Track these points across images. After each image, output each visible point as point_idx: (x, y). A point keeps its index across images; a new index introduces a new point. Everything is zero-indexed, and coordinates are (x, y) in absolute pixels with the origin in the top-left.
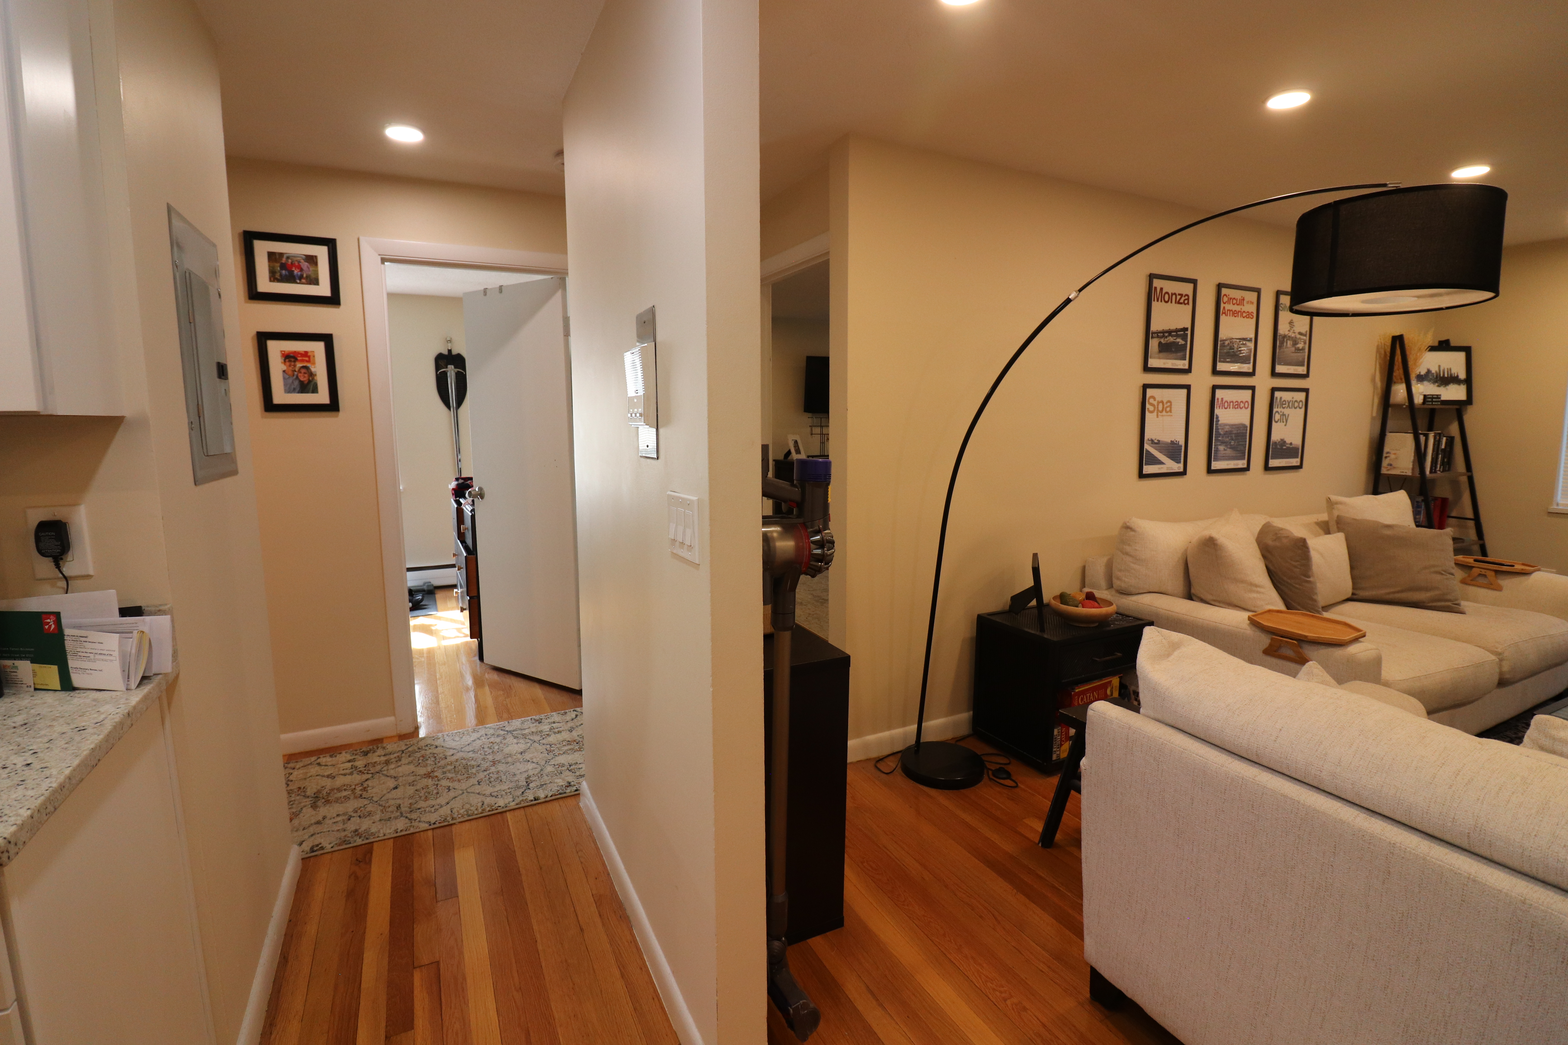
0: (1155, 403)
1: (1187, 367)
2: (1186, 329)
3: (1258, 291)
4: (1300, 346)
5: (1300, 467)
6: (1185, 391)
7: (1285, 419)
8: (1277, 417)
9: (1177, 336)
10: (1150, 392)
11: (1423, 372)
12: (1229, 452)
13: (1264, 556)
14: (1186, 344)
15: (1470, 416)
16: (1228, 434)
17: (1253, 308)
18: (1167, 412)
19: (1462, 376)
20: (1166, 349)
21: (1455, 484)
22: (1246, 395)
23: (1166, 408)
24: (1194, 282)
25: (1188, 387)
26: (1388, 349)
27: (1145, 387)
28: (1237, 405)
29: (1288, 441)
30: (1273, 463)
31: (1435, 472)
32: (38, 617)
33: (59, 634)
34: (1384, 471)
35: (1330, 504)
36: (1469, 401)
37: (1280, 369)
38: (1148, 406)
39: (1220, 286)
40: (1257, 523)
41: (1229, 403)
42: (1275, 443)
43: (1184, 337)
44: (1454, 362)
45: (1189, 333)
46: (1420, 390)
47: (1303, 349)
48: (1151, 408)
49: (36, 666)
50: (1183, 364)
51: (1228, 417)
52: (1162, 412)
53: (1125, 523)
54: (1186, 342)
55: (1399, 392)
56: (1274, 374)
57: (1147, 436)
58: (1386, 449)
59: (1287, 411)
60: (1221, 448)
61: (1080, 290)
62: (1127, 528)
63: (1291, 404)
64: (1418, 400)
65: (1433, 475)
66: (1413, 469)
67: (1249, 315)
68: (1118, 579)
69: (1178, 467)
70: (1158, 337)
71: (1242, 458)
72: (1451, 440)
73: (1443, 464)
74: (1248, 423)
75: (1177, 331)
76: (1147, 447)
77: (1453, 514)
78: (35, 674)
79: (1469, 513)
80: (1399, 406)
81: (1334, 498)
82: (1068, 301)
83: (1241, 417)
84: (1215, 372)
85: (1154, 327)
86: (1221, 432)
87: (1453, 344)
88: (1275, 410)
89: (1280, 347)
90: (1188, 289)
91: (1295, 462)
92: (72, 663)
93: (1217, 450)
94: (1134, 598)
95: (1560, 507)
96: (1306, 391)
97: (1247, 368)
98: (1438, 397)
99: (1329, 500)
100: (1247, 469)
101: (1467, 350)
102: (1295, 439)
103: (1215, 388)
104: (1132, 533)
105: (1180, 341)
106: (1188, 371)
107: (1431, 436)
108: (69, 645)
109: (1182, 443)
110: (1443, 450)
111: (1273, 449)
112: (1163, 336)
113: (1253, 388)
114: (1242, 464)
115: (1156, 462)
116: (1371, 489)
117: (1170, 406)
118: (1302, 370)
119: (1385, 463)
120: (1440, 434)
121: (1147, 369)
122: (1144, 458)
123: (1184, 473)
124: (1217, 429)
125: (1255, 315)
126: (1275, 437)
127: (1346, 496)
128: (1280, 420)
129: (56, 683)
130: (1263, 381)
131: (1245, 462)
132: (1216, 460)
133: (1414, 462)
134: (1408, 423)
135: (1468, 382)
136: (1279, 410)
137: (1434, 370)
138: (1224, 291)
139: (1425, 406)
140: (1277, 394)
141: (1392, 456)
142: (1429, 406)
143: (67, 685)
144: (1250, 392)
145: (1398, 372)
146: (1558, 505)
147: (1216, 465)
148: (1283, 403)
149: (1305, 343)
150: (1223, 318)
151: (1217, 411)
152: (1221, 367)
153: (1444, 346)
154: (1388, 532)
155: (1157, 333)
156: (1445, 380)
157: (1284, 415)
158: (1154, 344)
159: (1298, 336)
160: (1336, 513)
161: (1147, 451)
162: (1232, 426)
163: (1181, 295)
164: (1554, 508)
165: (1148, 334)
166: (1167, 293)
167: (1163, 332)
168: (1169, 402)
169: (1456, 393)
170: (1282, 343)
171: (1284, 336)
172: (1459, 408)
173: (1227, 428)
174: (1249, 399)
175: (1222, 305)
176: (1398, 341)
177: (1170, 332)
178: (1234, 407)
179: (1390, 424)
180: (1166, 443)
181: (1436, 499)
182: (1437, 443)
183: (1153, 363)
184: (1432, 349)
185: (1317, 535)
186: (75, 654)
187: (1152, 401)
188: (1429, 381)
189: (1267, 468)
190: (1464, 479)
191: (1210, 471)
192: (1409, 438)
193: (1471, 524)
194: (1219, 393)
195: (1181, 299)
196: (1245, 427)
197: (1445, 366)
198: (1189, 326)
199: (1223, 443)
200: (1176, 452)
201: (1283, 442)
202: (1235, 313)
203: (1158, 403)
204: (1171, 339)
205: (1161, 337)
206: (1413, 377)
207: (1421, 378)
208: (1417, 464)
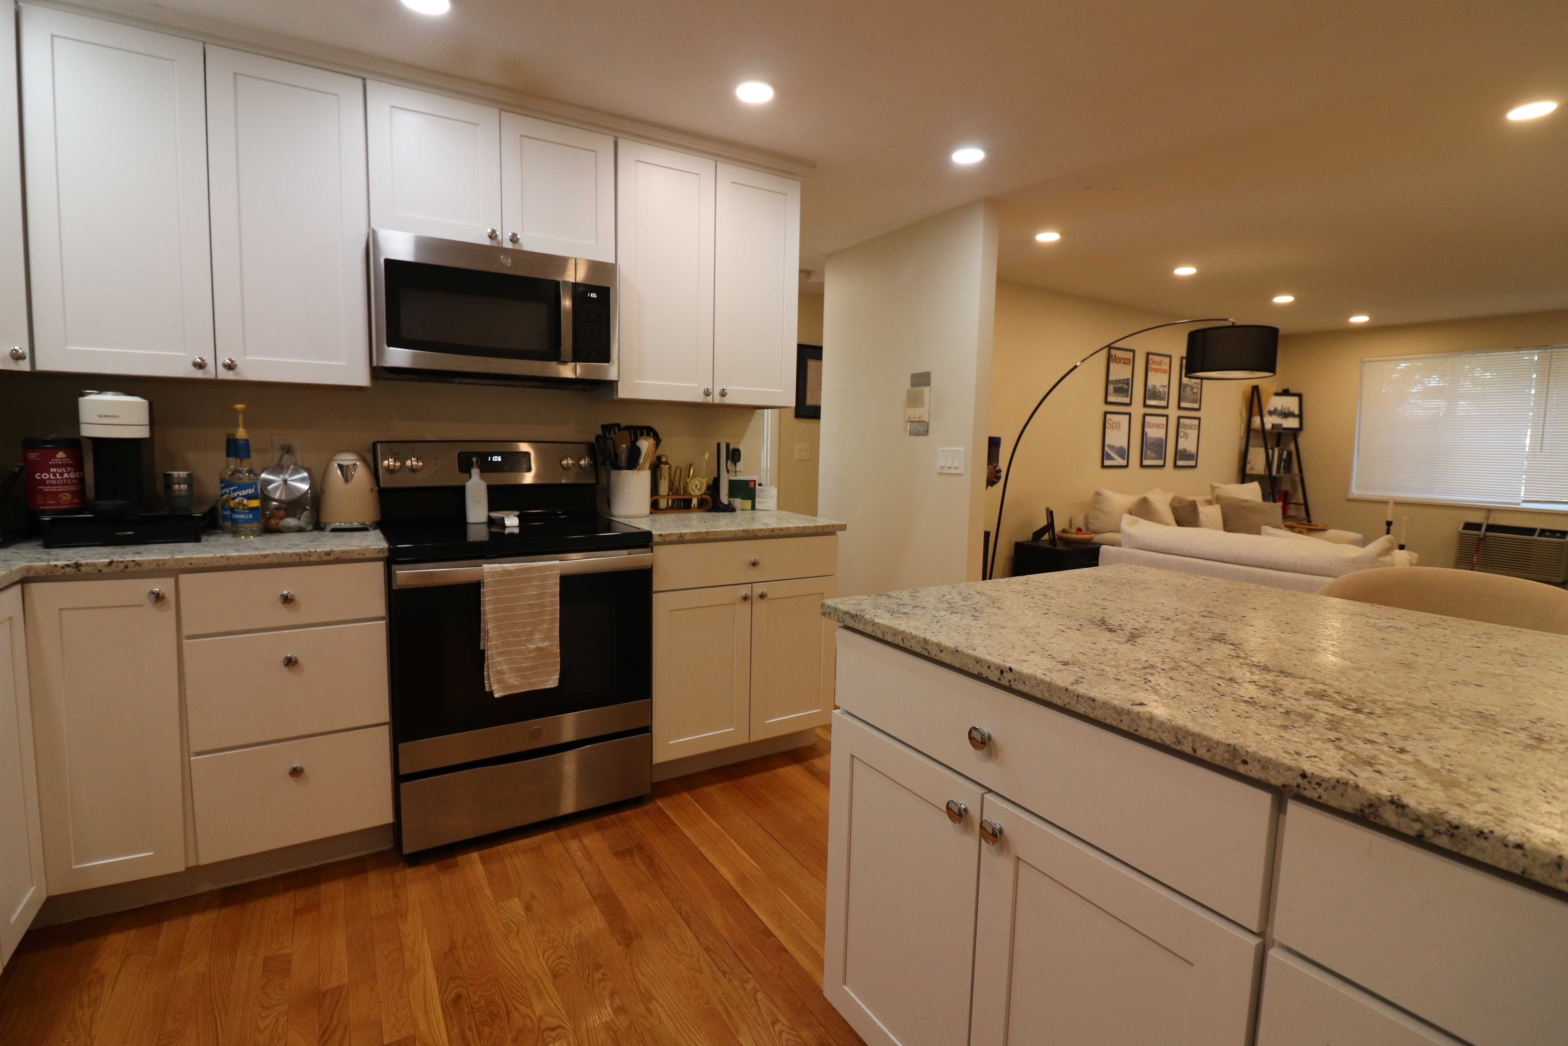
0: (1111, 423)
1: (1129, 402)
2: (1128, 379)
3: (1170, 357)
4: (1195, 390)
5: (1195, 466)
6: (1127, 417)
7: (1186, 436)
8: (1181, 434)
9: (1124, 383)
10: (1108, 416)
11: (1272, 409)
12: (1153, 455)
13: (1174, 513)
14: (1128, 388)
15: (1302, 439)
16: (1152, 443)
17: (1167, 368)
18: (1118, 429)
19: (1297, 412)
20: (1118, 391)
21: (1293, 482)
22: (1163, 420)
23: (1118, 426)
24: (1133, 351)
25: (1130, 414)
26: (1250, 394)
27: (1106, 413)
28: (1158, 426)
29: (1188, 450)
30: (1179, 463)
31: (1280, 473)
32: (748, 482)
33: (754, 489)
34: (1248, 472)
35: (1213, 488)
36: (1301, 428)
37: (1183, 405)
38: (1107, 424)
39: (1148, 354)
40: (1170, 496)
41: (1153, 425)
42: (1180, 451)
43: (1128, 384)
44: (1291, 404)
45: (1130, 381)
46: (1270, 421)
47: (1197, 393)
48: (1109, 426)
49: (743, 501)
50: (1127, 400)
51: (1154, 433)
52: (1115, 428)
53: (1096, 491)
54: (1129, 386)
55: (1256, 421)
56: (1180, 408)
57: (1107, 442)
58: (1249, 457)
59: (1187, 431)
60: (1149, 452)
61: (1082, 361)
62: (1098, 494)
63: (1190, 427)
64: (1268, 426)
65: (1278, 475)
66: (1265, 470)
67: (1165, 371)
68: (1093, 524)
69: (1124, 463)
70: (1113, 383)
71: (1161, 459)
72: (1290, 454)
73: (1285, 468)
74: (1164, 437)
75: (1123, 380)
76: (1106, 449)
77: (1293, 501)
78: (741, 504)
79: (1301, 501)
80: (1256, 431)
81: (1215, 484)
82: (1076, 367)
83: (1160, 434)
84: (1145, 405)
85: (1111, 378)
86: (1149, 442)
87: (1291, 391)
88: (1180, 430)
89: (1183, 391)
90: (1129, 355)
91: (1192, 463)
92: (757, 500)
93: (1146, 453)
94: (1102, 535)
95: (1354, 496)
96: (1199, 419)
97: (1163, 403)
98: (1281, 425)
99: (1211, 485)
100: (1164, 466)
101: (1300, 396)
102: (1192, 449)
103: (1145, 415)
104: (1100, 497)
105: (1125, 386)
106: (1130, 404)
107: (1276, 450)
108: (757, 493)
109: (1126, 448)
110: (1285, 460)
111: (1180, 455)
112: (1116, 383)
113: (1167, 416)
114: (1160, 462)
115: (1112, 458)
116: (1240, 481)
117: (1120, 426)
118: (1196, 406)
119: (1248, 466)
120: (1282, 449)
121: (1107, 402)
122: (1104, 456)
123: (1127, 466)
124: (1146, 440)
125: (1168, 371)
126: (1180, 447)
127: (1223, 483)
128: (1184, 437)
129: (749, 507)
130: (1173, 412)
131: (1163, 461)
132: (1145, 459)
133: (1265, 466)
134: (1262, 442)
135: (1300, 416)
136: (1183, 430)
137: (1279, 408)
138: (1151, 357)
139: (1273, 431)
140: (1182, 420)
141: (1253, 462)
142: (1275, 431)
143: (753, 508)
144: (1165, 418)
145: (1256, 409)
146: (1353, 494)
147: (1145, 462)
148: (1185, 426)
149: (1198, 389)
150: (1150, 373)
151: (1146, 429)
152: (1149, 402)
153: (1286, 393)
154: (1244, 504)
155: (1113, 381)
156: (1286, 415)
157: (1185, 433)
158: (1111, 388)
159: (1194, 385)
160: (1216, 493)
161: (1107, 452)
162: (1155, 439)
163: (1126, 359)
164: (1350, 496)
165: (1107, 382)
166: (1118, 358)
167: (1116, 381)
168: (1119, 422)
169: (1292, 423)
170: (1184, 389)
171: (1186, 385)
172: (1294, 433)
173: (1152, 440)
174: (1165, 423)
175: (1149, 365)
176: (1255, 389)
177: (1120, 381)
178: (1156, 427)
179: (1251, 442)
180: (1117, 448)
181: (1280, 491)
182: (1280, 455)
183: (1111, 399)
184: (1277, 394)
185: (1203, 506)
186: (759, 496)
187: (1109, 421)
188: (1276, 415)
189: (1175, 466)
190: (1298, 479)
191: (1142, 466)
192: (1262, 450)
193: (1303, 507)
194: (1148, 418)
195: (1126, 362)
196: (1162, 440)
197: (1286, 406)
198: (1130, 377)
199: (1150, 449)
200: (1124, 453)
201: (1185, 450)
202: (1157, 370)
203: (1113, 423)
204: (1120, 385)
205: (1115, 384)
206: (1265, 412)
207: (1271, 413)
208: (1267, 468)
